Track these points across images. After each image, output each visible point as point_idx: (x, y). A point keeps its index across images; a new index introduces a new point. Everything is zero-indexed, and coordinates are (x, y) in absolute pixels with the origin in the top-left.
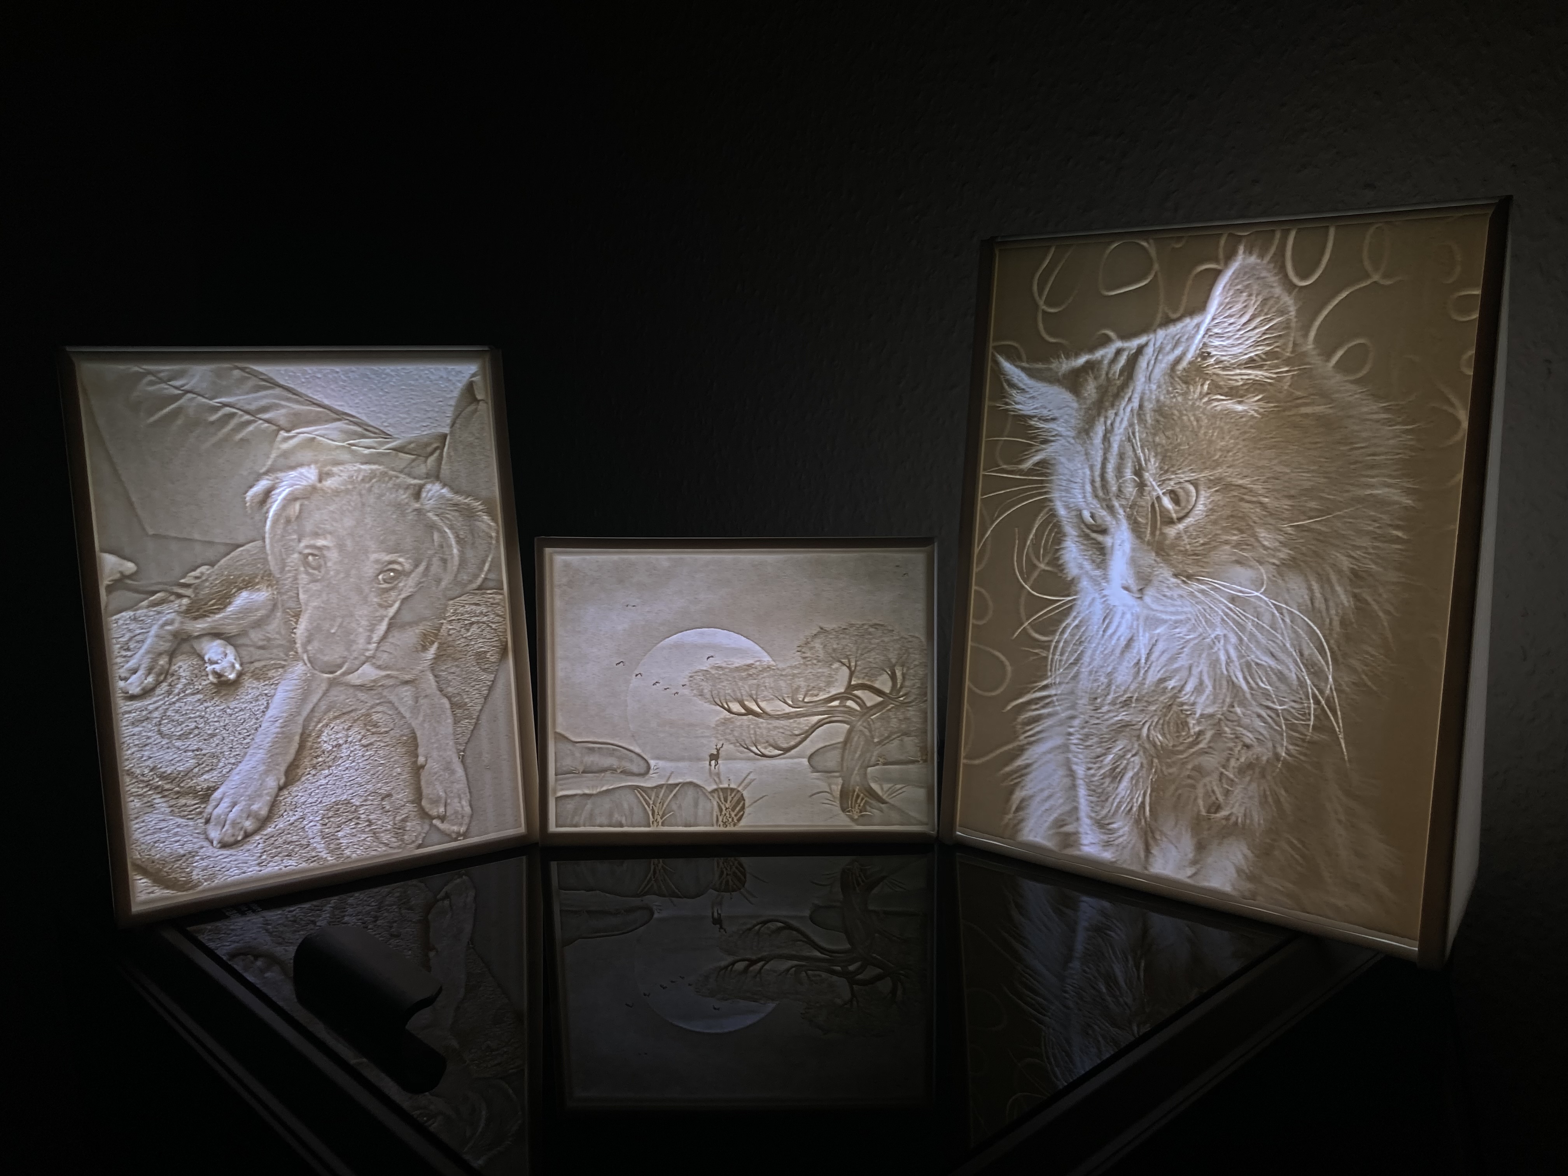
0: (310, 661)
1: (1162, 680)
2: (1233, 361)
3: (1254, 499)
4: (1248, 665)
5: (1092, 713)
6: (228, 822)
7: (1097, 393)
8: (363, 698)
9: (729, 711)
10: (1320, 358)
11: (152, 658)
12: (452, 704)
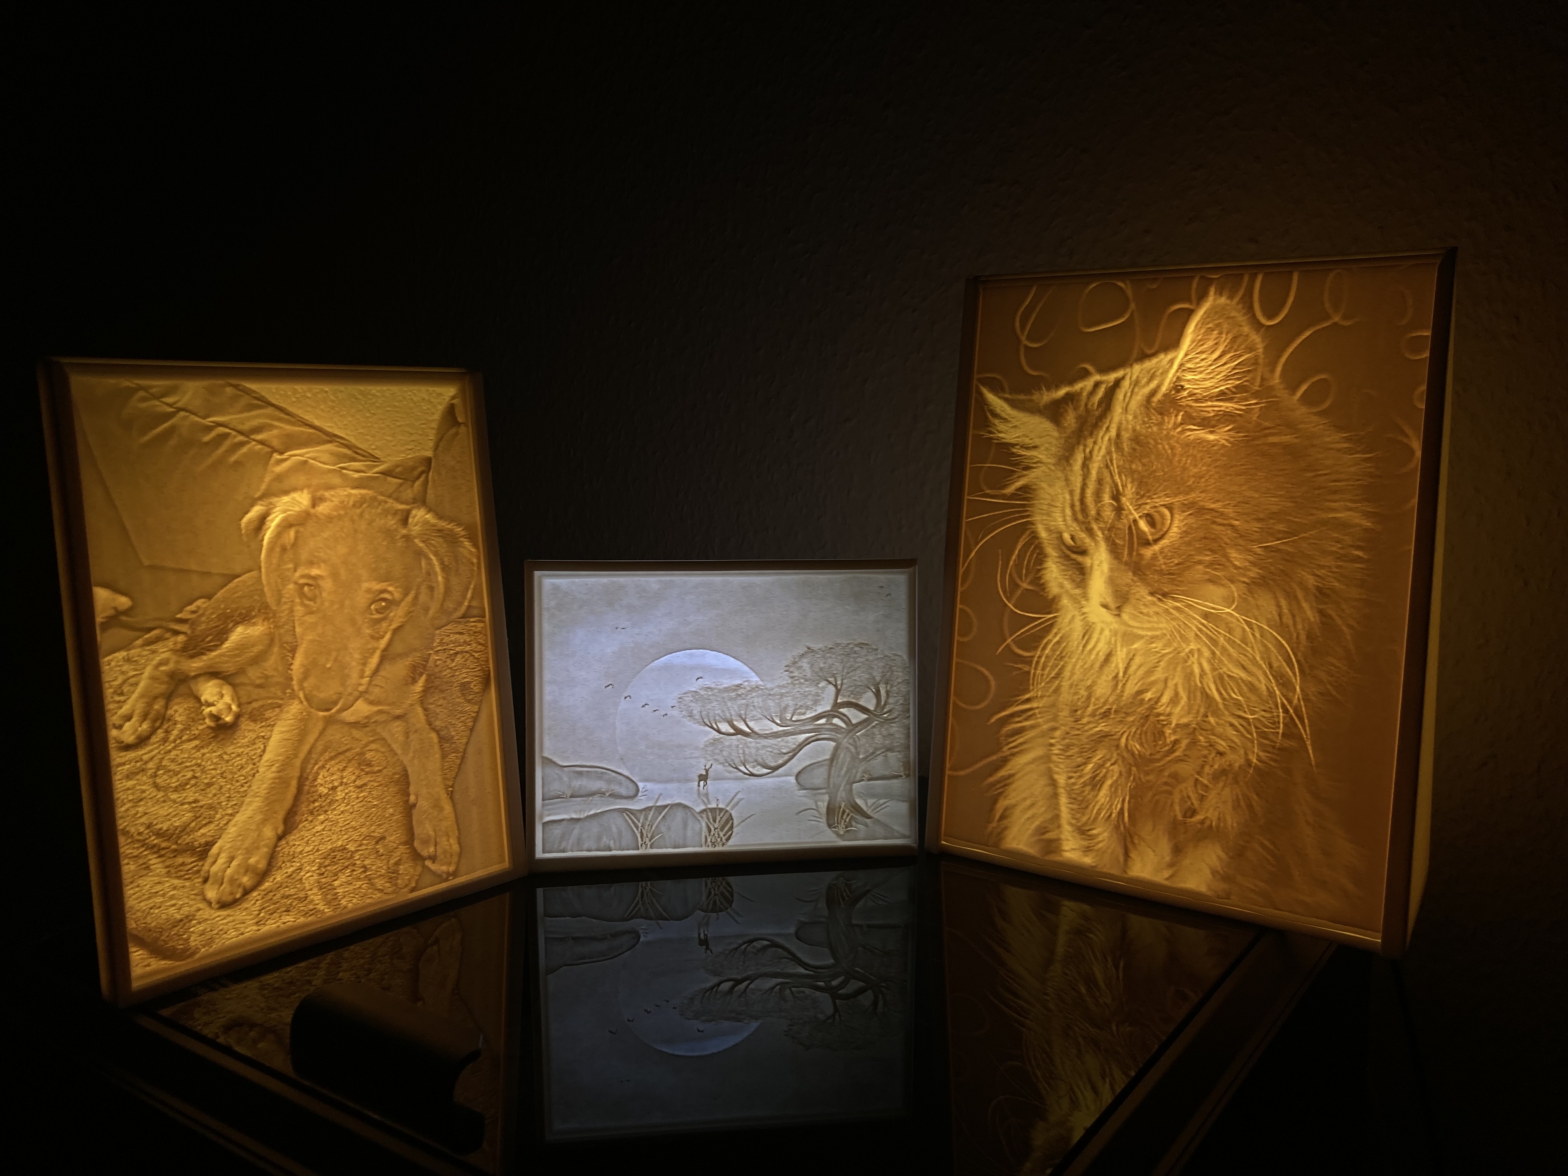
0: (306, 699)
3: (1226, 522)
5: (1073, 724)
6: (226, 879)
7: (1076, 422)
8: (357, 736)
9: (719, 731)
10: (1286, 391)
11: (146, 703)
12: (441, 738)
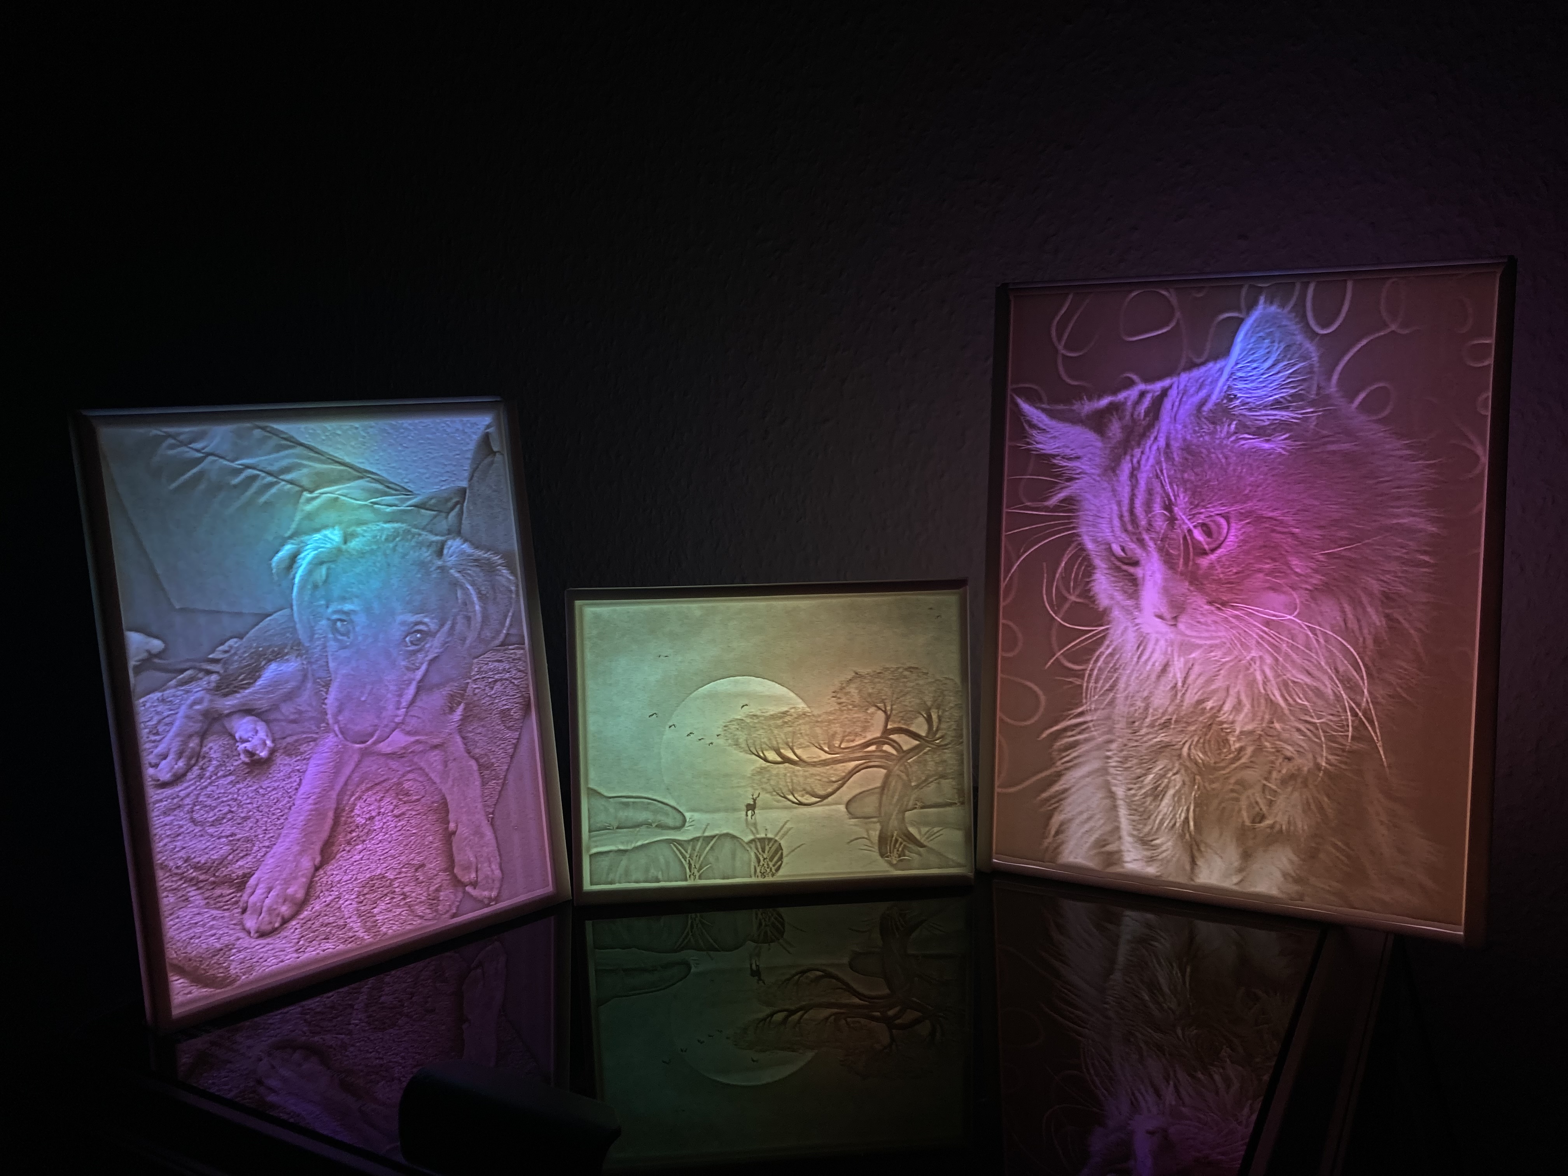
0: (342, 733)
1: (1200, 702)
2: (1259, 403)
3: (1286, 530)
4: (1285, 684)
5: (1130, 736)
6: (264, 909)
7: (1122, 432)
8: (394, 767)
9: (765, 760)
10: (1343, 400)
11: (182, 741)
12: (481, 766)
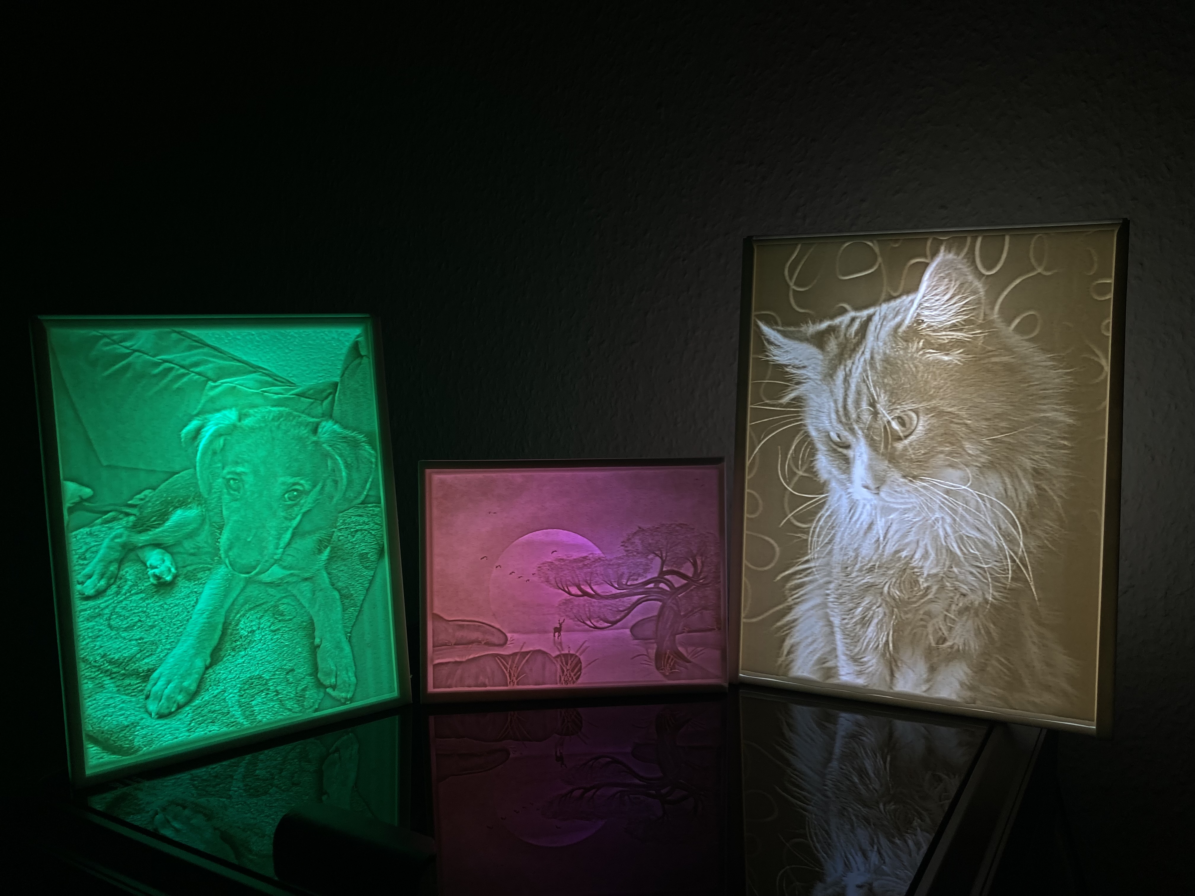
0: (231, 565)
2: (940, 326)
3: (961, 421)
4: (961, 538)
5: (844, 579)
6: (163, 698)
7: (838, 348)
8: (272, 593)
9: (569, 593)
10: (1004, 324)
11: (104, 565)
12: (341, 595)
